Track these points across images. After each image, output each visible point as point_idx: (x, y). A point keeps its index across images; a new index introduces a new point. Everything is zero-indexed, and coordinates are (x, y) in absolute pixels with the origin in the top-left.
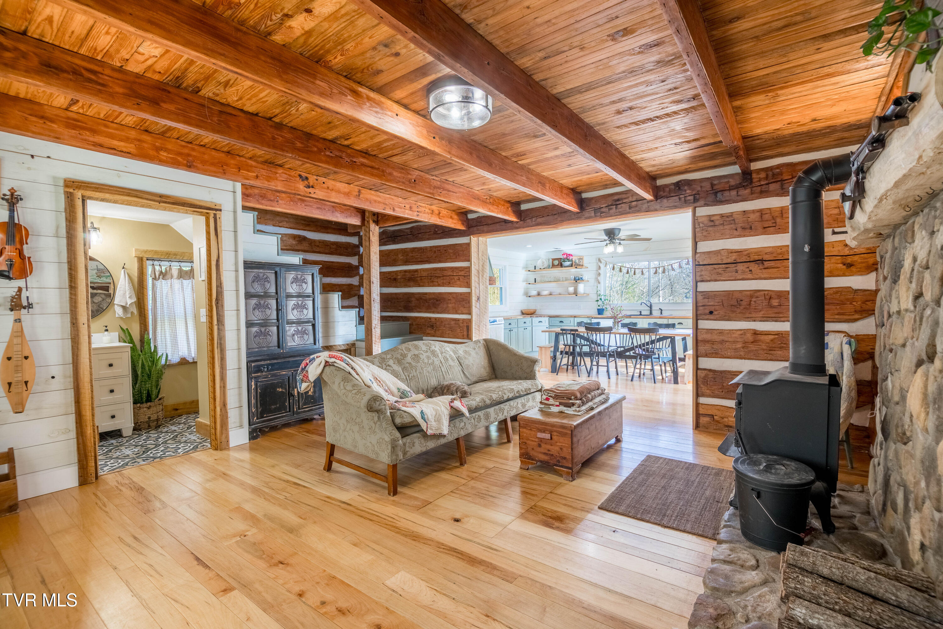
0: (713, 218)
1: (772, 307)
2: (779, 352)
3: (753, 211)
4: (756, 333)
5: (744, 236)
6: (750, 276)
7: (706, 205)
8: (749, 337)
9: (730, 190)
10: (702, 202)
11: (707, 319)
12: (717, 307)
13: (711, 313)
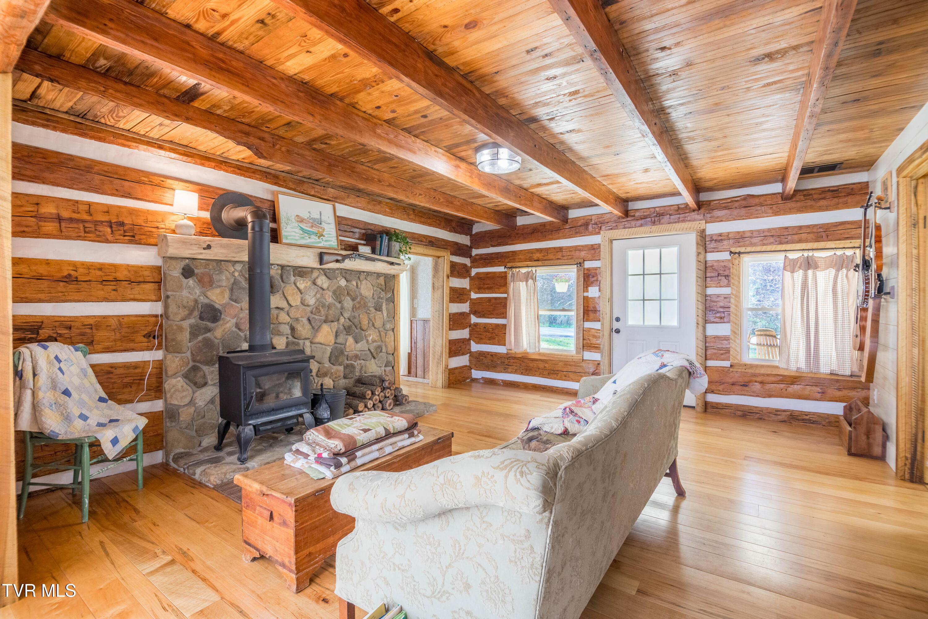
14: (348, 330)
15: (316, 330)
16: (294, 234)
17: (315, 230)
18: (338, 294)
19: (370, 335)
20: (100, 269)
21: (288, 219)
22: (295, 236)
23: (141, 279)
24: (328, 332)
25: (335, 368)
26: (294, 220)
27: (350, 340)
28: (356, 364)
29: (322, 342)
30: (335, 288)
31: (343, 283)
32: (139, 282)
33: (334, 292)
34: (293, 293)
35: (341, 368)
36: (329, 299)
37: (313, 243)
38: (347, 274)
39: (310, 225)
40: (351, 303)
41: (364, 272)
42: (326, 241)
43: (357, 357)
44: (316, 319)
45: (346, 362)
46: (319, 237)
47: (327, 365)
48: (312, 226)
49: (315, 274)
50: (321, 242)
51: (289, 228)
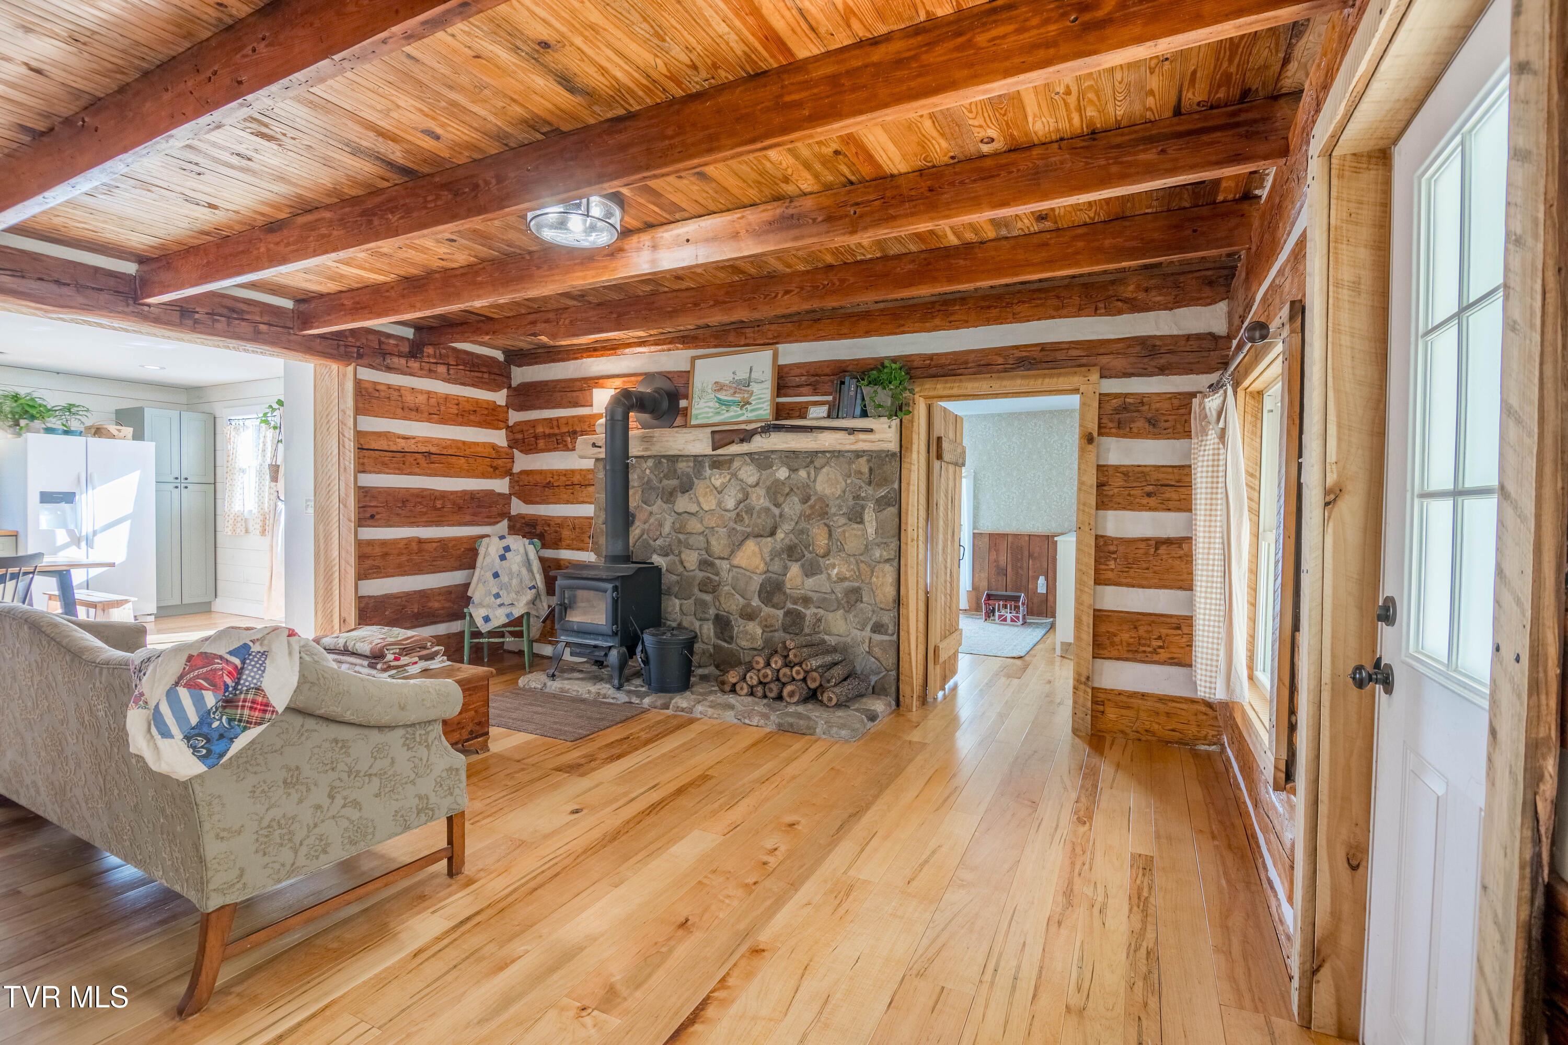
0: (378, 387)
1: (436, 509)
2: (442, 562)
3: (421, 392)
4: (420, 541)
5: (410, 419)
6: (417, 470)
7: (371, 367)
8: (414, 546)
9: (399, 356)
10: (365, 361)
11: (370, 526)
12: (379, 510)
13: (372, 517)
14: (791, 552)
15: (736, 546)
16: (707, 410)
17: (738, 397)
18: (776, 492)
19: (834, 566)
20: (565, 475)
21: (703, 391)
22: (707, 413)
23: (587, 483)
24: (754, 553)
25: (767, 610)
26: (710, 391)
27: (795, 569)
28: (808, 612)
29: (744, 566)
30: (768, 483)
31: (782, 473)
32: (586, 485)
33: (768, 489)
34: (706, 493)
35: (780, 613)
36: (759, 499)
37: (732, 417)
38: (792, 458)
39: (732, 391)
40: (798, 507)
41: (824, 452)
42: (752, 410)
43: (806, 601)
44: (737, 531)
45: (790, 605)
46: (741, 408)
47: (756, 602)
48: (735, 393)
49: (736, 464)
50: (743, 414)
51: (702, 404)
